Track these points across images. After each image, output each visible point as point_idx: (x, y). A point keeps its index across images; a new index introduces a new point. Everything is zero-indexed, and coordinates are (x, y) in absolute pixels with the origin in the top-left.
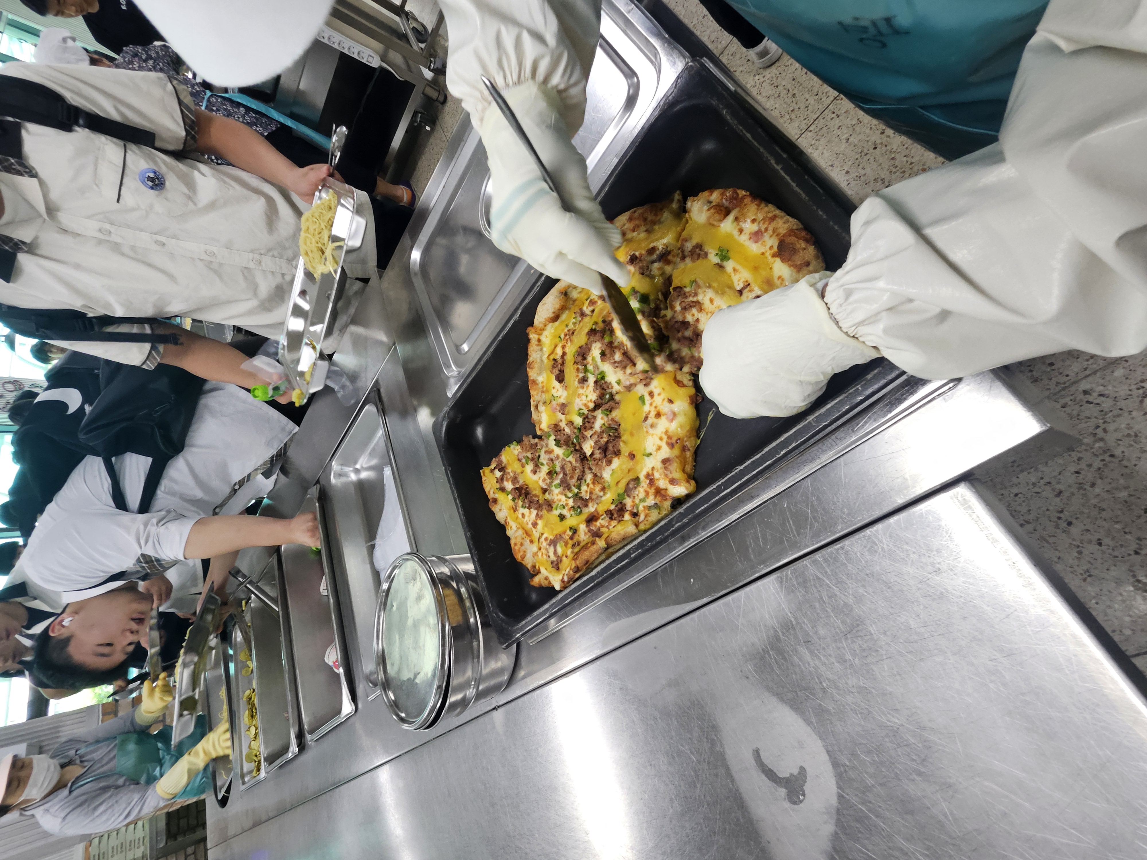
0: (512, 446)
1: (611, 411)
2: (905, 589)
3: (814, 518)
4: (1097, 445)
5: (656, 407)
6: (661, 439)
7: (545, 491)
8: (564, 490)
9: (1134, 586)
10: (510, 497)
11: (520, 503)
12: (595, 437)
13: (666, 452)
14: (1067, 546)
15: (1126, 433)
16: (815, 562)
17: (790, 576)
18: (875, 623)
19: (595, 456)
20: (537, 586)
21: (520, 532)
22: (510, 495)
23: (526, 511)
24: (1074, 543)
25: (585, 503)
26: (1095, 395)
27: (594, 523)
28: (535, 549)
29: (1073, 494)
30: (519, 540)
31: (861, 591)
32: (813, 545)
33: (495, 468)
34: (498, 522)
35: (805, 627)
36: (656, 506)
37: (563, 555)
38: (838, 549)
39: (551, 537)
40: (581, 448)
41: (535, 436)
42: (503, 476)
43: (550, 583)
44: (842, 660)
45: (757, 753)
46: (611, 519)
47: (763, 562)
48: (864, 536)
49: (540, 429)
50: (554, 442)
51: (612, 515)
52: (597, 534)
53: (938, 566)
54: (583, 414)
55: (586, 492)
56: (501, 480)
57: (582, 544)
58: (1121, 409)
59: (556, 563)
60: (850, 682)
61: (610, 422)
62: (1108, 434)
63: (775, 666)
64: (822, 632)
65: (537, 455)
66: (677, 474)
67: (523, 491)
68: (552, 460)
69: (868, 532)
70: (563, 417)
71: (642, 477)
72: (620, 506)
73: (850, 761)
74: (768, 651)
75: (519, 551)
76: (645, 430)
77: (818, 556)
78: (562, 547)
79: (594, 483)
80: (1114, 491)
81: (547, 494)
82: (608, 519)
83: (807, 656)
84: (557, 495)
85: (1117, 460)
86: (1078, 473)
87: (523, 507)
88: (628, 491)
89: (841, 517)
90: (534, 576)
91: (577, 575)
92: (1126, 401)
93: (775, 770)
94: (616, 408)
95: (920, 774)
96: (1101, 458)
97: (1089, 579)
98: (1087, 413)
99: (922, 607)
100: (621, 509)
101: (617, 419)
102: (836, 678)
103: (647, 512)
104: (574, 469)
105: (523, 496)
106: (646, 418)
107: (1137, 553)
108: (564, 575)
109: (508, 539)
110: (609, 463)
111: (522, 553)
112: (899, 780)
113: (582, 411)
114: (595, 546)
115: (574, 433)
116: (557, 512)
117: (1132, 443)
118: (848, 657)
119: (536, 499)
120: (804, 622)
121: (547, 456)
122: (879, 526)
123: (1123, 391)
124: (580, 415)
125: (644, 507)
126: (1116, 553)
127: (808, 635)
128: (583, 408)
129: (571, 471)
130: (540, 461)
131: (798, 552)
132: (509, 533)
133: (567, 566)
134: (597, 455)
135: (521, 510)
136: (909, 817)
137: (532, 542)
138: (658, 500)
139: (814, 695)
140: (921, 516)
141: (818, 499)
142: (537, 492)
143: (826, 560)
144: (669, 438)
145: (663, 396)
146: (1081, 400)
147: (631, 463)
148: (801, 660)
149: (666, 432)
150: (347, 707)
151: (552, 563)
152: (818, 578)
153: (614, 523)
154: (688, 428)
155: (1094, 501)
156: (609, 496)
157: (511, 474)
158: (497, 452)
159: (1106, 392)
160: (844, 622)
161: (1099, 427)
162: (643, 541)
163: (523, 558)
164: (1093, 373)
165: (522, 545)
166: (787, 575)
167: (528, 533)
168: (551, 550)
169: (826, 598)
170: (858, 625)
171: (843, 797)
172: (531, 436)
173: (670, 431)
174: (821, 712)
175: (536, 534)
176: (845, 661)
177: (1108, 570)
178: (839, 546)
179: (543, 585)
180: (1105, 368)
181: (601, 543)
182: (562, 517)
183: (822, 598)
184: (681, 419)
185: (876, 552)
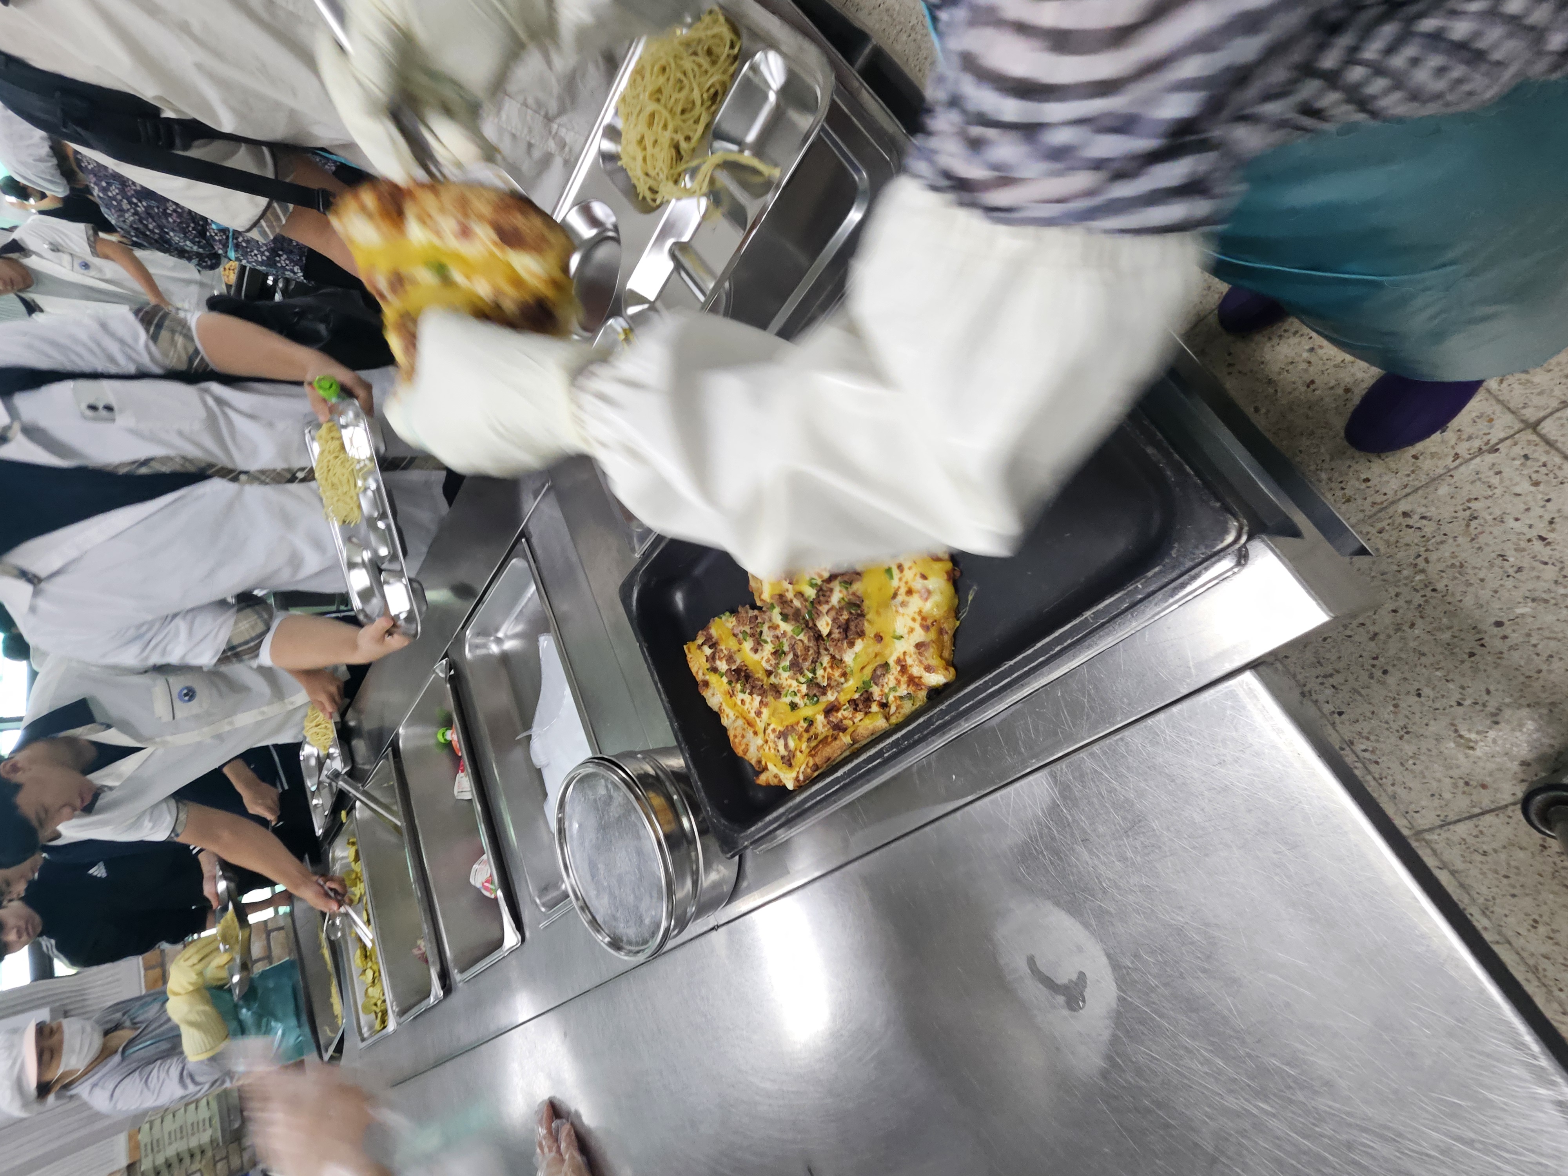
0: (724, 618)
1: (851, 584)
2: (1188, 782)
3: (1091, 708)
4: (1418, 578)
5: (906, 583)
6: (914, 620)
7: (769, 673)
8: (795, 674)
9: (1455, 742)
10: (725, 680)
11: (739, 687)
12: (833, 613)
13: (919, 635)
14: (1382, 698)
15: (1449, 563)
16: (1092, 755)
17: (1065, 770)
18: (1157, 818)
19: (833, 636)
20: (764, 784)
21: (740, 722)
22: (724, 677)
23: (747, 697)
24: (1390, 694)
25: (824, 691)
26: (1416, 517)
27: (835, 714)
28: (759, 741)
29: (1389, 637)
30: (739, 732)
31: (1143, 785)
32: (1090, 737)
33: (703, 644)
34: (710, 709)
35: (1082, 824)
36: (909, 696)
37: (796, 749)
38: (1117, 740)
39: (780, 728)
40: (815, 625)
41: (754, 607)
42: (714, 654)
43: (780, 781)
44: (1123, 859)
45: (1031, 961)
46: (855, 710)
47: (1036, 756)
48: (1146, 727)
49: (761, 600)
50: (780, 617)
51: (857, 705)
52: (839, 728)
53: (1223, 758)
54: (816, 584)
55: (823, 677)
56: (712, 658)
57: (820, 738)
58: (1445, 535)
59: (787, 758)
60: (1131, 881)
61: (851, 597)
62: (1430, 565)
63: (1051, 868)
64: (1101, 829)
65: (758, 630)
66: (934, 661)
67: (743, 674)
68: (777, 637)
69: (1150, 721)
70: (790, 587)
71: (892, 661)
72: (865, 695)
73: (1133, 962)
74: (1042, 852)
75: (740, 744)
76: (894, 608)
77: (1095, 748)
78: (794, 740)
79: (832, 667)
80: (1435, 633)
81: (772, 677)
82: (851, 709)
83: (1086, 856)
84: (785, 678)
85: (1440, 595)
86: (1395, 611)
87: (743, 692)
88: (875, 678)
89: (1121, 708)
90: (758, 773)
91: (816, 774)
92: (1451, 525)
93: (1053, 978)
94: (858, 580)
95: (1204, 971)
96: (1422, 593)
97: (1406, 736)
98: (1407, 540)
99: (1206, 801)
100: (868, 699)
101: (858, 593)
102: (1117, 877)
103: (898, 702)
104: (807, 649)
105: (743, 679)
106: (895, 596)
107: (1459, 704)
108: (798, 772)
109: (724, 730)
110: (852, 644)
111: (743, 747)
112: (1184, 978)
113: (814, 582)
114: (838, 742)
115: (806, 607)
116: (787, 700)
117: (1457, 575)
118: (1130, 854)
119: (760, 683)
120: (1081, 819)
121: (772, 633)
122: (1161, 716)
123: (1446, 513)
124: (812, 585)
125: (895, 697)
126: (1437, 705)
127: (1086, 833)
128: (816, 577)
129: (804, 652)
130: (763, 638)
131: (1074, 744)
132: (725, 722)
133: (803, 764)
134: (836, 635)
135: (740, 696)
136: (1194, 1015)
137: (755, 733)
138: (911, 689)
139: (1093, 896)
140: (1205, 704)
141: (1096, 688)
142: (760, 675)
143: (1105, 753)
144: (924, 619)
145: (914, 570)
146: (1400, 524)
147: (878, 647)
148: (1077, 859)
149: (920, 612)
150: (511, 938)
151: (783, 757)
152: (1096, 771)
153: (859, 716)
154: (946, 608)
155: (1413, 644)
156: (852, 684)
157: (725, 652)
158: (704, 625)
159: (1428, 514)
160: (1124, 819)
161: (1420, 556)
162: (898, 739)
163: (746, 751)
164: (1413, 491)
165: (743, 737)
166: (1062, 769)
167: (750, 724)
168: (781, 743)
169: (1104, 792)
170: (1140, 821)
171: (1125, 999)
172: (748, 606)
173: (924, 611)
174: (1101, 914)
175: (760, 725)
176: (1127, 859)
177: (1427, 725)
178: (1118, 737)
179: (772, 784)
180: (1426, 485)
181: (846, 739)
182: (794, 706)
183: (1100, 793)
184: (936, 598)
185: (1158, 743)
